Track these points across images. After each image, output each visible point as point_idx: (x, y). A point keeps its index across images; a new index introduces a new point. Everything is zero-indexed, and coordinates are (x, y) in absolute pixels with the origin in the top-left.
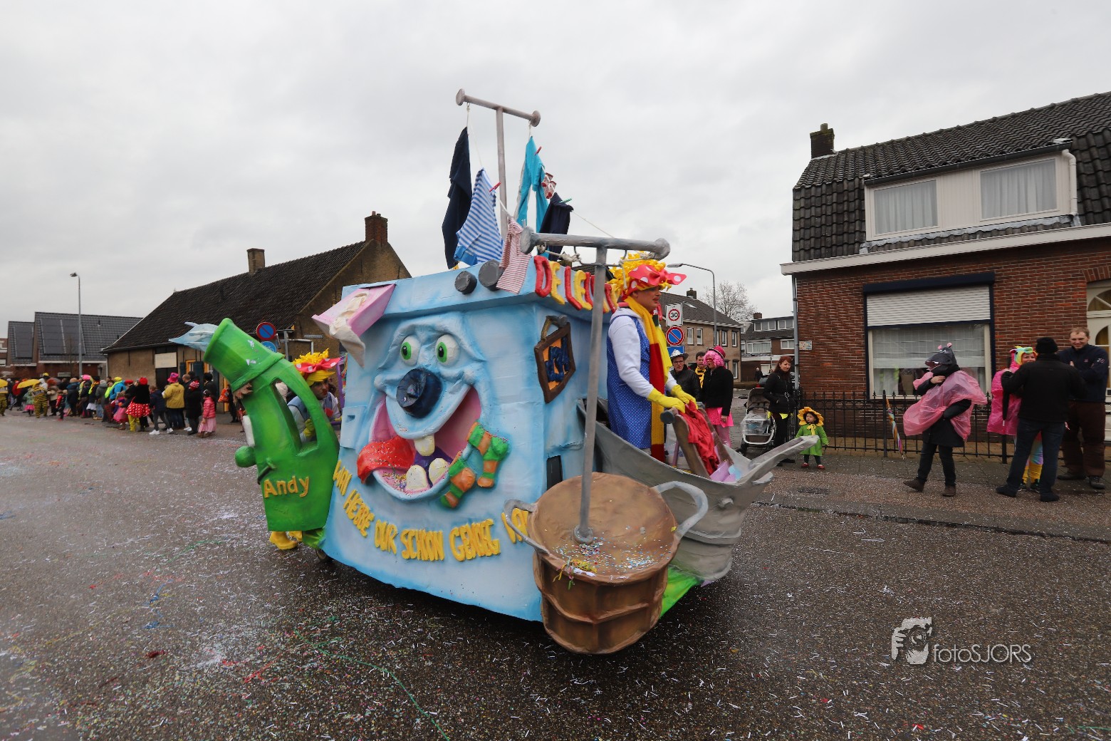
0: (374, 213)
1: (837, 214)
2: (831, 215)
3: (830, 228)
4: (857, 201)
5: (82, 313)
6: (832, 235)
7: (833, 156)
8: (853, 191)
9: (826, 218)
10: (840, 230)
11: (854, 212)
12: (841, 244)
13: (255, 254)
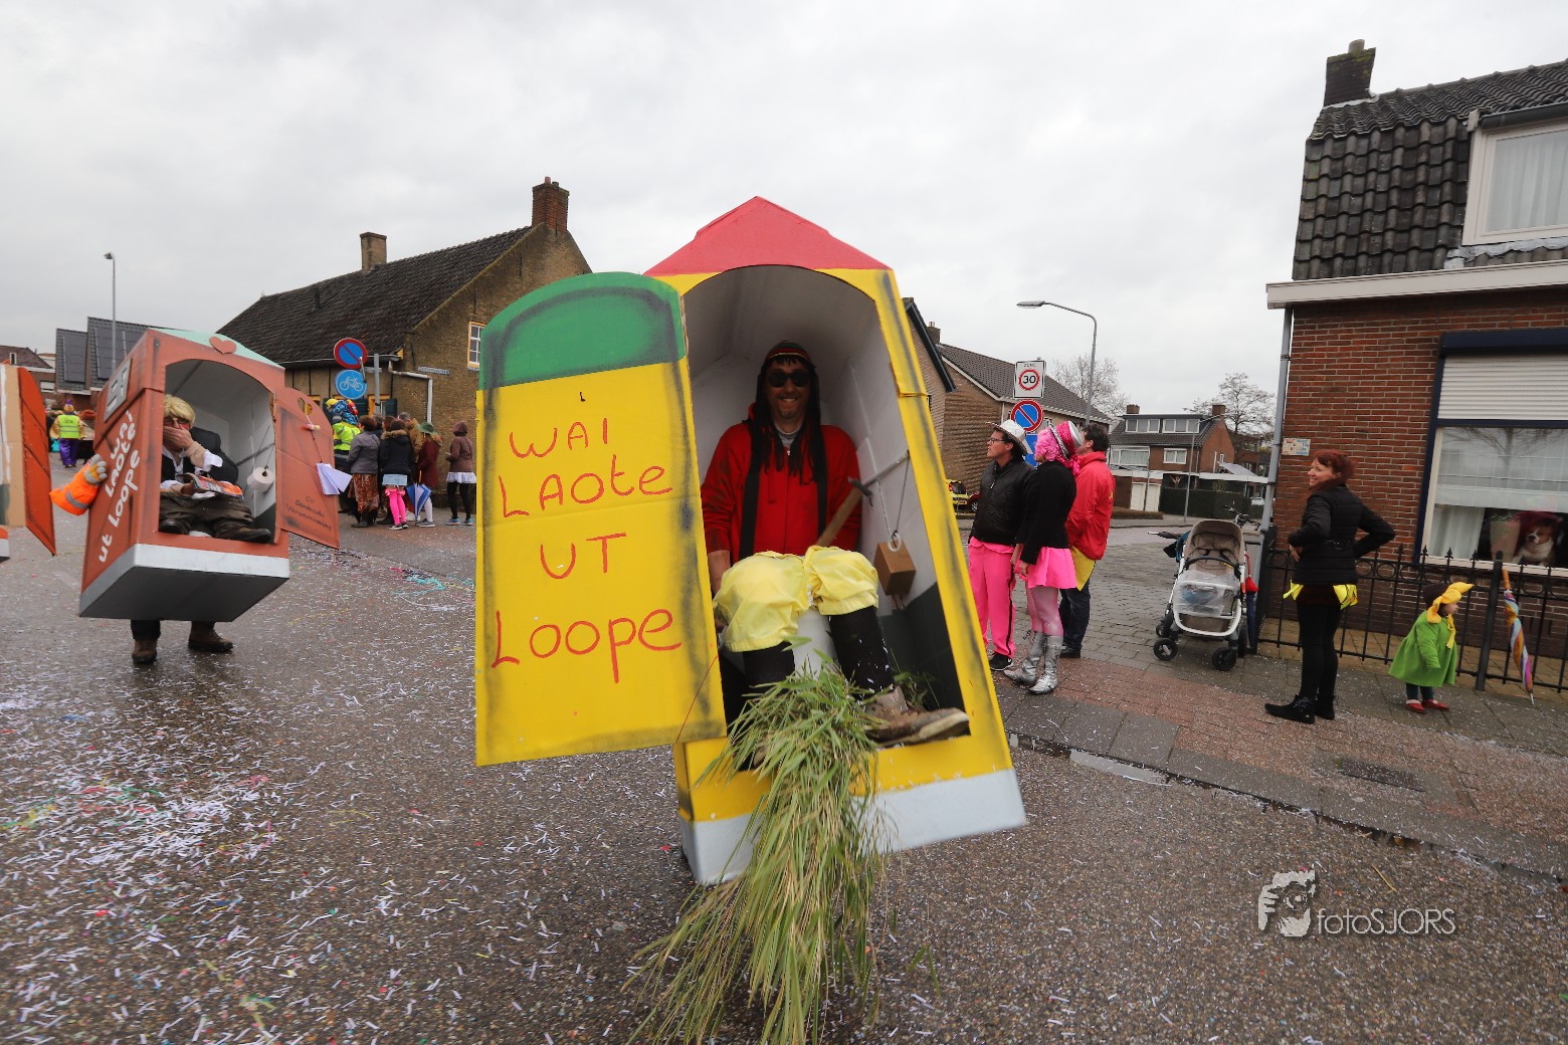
0: (547, 179)
1: (1401, 189)
3: (1382, 217)
4: (1449, 166)
6: (1386, 230)
7: (1369, 101)
8: (1447, 144)
9: (1374, 199)
10: (1404, 221)
11: (1440, 186)
12: (1404, 249)
13: (372, 242)
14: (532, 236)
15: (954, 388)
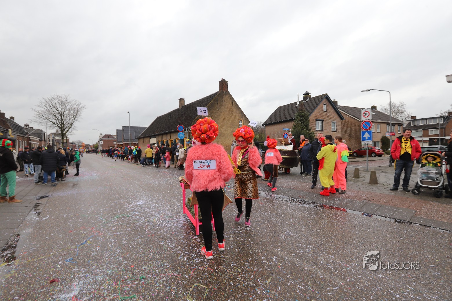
0: (222, 79)
5: (130, 126)
13: (181, 100)
14: (220, 94)
15: (344, 118)
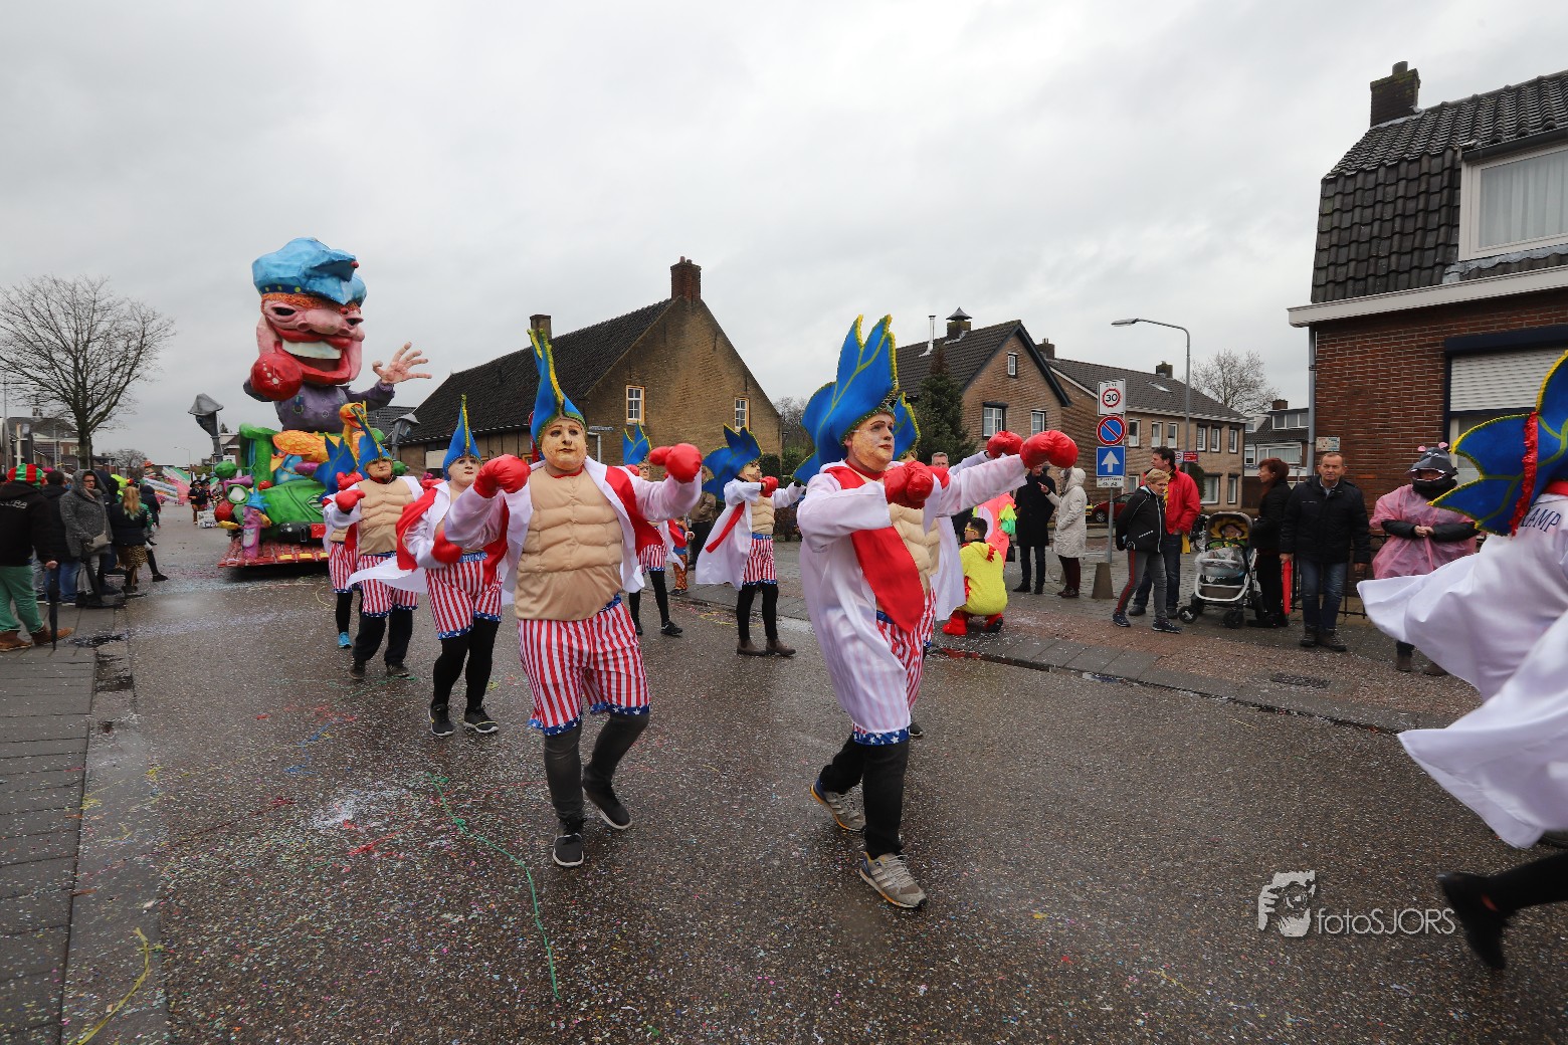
0: (682, 258)
1: (1404, 216)
2: (1393, 220)
3: (1388, 242)
4: (1445, 192)
6: (1391, 254)
7: (1414, 117)
8: (1441, 173)
9: (1381, 227)
10: (1407, 245)
11: (1438, 211)
12: (1407, 269)
14: (673, 308)
15: (1070, 402)
